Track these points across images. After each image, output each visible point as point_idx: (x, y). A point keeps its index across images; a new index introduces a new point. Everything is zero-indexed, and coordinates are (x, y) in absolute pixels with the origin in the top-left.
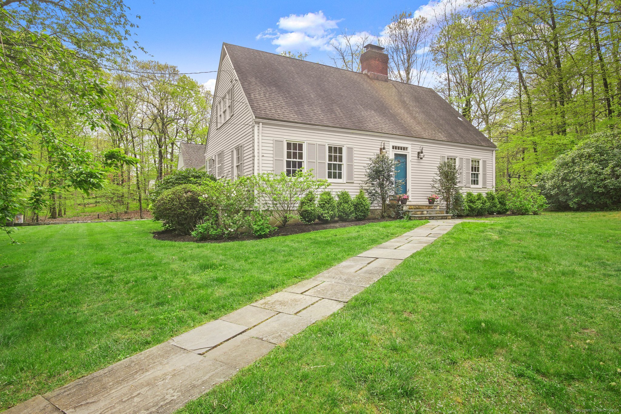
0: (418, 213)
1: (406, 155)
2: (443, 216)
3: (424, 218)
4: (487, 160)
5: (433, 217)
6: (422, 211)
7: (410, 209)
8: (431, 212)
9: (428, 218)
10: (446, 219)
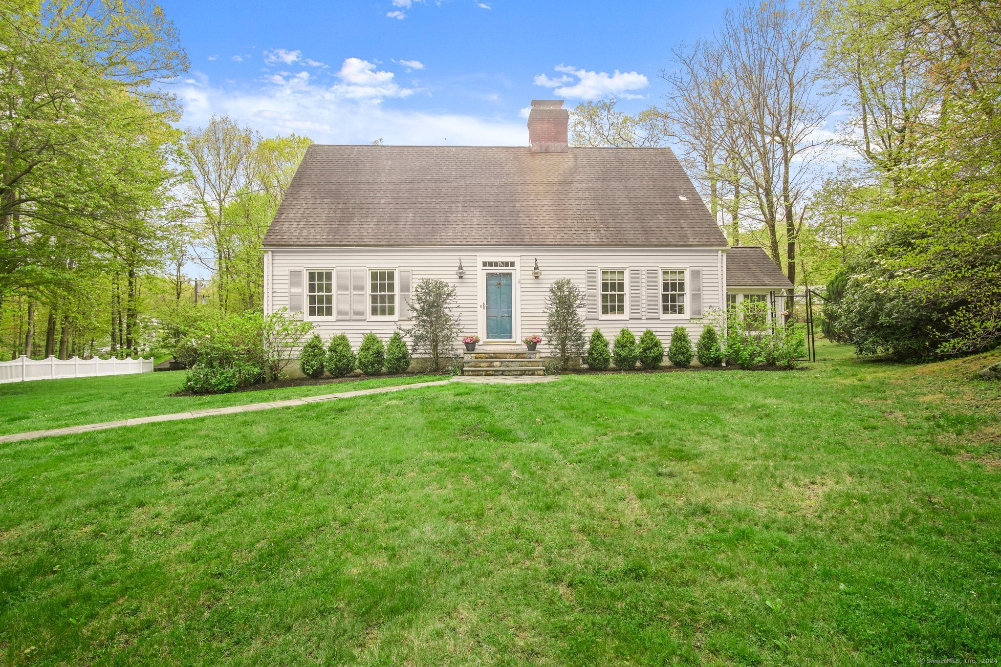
0: (482, 365)
1: (510, 274)
2: (525, 371)
3: (484, 373)
4: (703, 268)
5: (503, 371)
6: (491, 362)
7: (476, 358)
8: (510, 364)
9: (491, 373)
10: (533, 374)
